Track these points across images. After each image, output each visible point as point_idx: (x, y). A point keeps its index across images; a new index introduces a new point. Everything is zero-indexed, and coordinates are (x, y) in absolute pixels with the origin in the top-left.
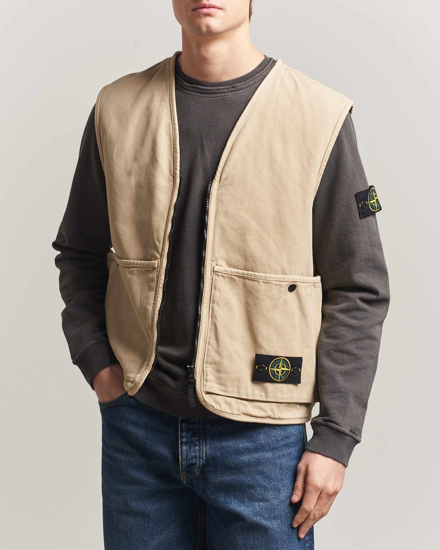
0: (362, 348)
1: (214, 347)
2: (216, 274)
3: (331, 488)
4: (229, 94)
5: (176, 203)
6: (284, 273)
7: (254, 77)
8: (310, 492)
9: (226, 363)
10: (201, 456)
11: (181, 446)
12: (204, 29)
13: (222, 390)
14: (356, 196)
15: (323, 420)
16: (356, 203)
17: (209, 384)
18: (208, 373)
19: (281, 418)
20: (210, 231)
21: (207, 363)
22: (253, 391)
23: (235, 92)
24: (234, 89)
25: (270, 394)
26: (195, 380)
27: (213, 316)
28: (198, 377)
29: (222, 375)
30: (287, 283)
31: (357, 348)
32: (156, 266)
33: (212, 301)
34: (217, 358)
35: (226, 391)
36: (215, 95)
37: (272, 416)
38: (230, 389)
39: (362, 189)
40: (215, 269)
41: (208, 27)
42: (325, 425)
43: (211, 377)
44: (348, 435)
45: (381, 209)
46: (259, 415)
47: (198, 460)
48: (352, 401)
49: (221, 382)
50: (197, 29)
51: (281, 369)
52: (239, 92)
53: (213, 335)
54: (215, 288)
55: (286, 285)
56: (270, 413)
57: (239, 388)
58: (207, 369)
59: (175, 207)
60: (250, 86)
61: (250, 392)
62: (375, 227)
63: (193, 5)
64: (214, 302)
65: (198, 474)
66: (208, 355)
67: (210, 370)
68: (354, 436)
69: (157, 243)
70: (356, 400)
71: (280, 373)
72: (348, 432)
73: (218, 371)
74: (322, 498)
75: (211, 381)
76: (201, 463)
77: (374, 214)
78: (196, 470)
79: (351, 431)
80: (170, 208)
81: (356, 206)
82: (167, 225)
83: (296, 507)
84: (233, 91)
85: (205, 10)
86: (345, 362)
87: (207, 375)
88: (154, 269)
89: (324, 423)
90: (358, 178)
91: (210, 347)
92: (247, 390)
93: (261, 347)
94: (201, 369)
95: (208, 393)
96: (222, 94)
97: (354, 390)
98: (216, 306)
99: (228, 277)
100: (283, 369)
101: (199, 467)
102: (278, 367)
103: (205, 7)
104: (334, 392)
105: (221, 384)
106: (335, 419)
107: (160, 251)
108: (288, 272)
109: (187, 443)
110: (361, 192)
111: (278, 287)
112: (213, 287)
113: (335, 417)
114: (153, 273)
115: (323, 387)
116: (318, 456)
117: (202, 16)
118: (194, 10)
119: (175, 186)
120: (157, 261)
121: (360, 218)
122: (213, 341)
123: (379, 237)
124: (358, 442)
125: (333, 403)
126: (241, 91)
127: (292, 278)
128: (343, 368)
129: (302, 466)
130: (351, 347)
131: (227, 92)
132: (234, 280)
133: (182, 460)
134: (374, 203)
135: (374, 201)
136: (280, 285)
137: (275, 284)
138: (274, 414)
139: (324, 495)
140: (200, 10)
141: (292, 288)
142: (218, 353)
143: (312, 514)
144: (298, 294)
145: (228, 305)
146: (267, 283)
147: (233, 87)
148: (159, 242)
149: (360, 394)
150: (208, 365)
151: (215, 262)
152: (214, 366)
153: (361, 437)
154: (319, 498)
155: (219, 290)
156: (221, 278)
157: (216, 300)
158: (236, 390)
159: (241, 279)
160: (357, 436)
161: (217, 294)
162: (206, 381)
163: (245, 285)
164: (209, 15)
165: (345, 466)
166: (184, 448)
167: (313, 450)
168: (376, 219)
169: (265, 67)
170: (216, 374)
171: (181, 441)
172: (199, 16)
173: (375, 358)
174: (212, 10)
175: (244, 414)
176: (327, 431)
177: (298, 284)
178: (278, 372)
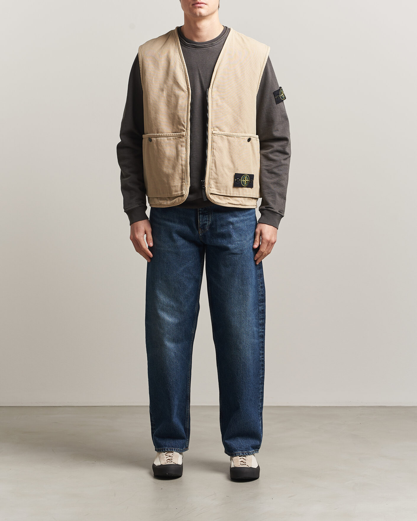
0: (281, 170)
1: (214, 171)
2: (214, 135)
3: (273, 240)
4: (210, 48)
5: (191, 103)
6: (245, 133)
7: (221, 38)
8: (264, 243)
9: (220, 178)
10: (209, 220)
11: (199, 215)
12: (198, 14)
13: (218, 192)
14: (274, 93)
15: (265, 207)
16: (274, 97)
17: (212, 189)
18: (212, 184)
19: (246, 205)
20: (210, 114)
21: (211, 179)
22: (233, 191)
23: (213, 47)
24: (212, 45)
25: (241, 193)
26: (205, 187)
27: (213, 155)
28: (206, 186)
29: (218, 185)
30: (247, 137)
31: (279, 170)
32: (184, 135)
33: (212, 148)
34: (216, 176)
35: (220, 193)
36: (203, 49)
37: (242, 204)
38: (222, 191)
39: (277, 89)
40: (213, 133)
41: (200, 13)
42: (266, 210)
43: (213, 186)
44: (278, 214)
45: (286, 98)
46: (236, 204)
47: (207, 222)
48: (277, 196)
49: (218, 188)
50: (195, 15)
51: (246, 181)
52: (215, 46)
53: (213, 165)
54: (214, 142)
55: (247, 138)
56: (241, 203)
57: (226, 191)
58: (211, 182)
59: (191, 105)
60: (219, 43)
61: (232, 192)
62: (283, 108)
63: (192, 3)
64: (213, 149)
65: (207, 230)
66: (211, 175)
67: (212, 182)
68: (281, 214)
69: (184, 123)
70: (280, 196)
71: (245, 182)
72: (278, 212)
73: (216, 183)
74: (269, 245)
75: (213, 188)
76: (209, 223)
77: (282, 101)
78: (207, 227)
79: (279, 211)
80: (188, 105)
81: (274, 98)
82: (188, 114)
83: (256, 251)
84: (211, 46)
85: (199, 5)
86: (273, 178)
87: (211, 185)
88: (183, 136)
89: (266, 208)
90: (275, 84)
91: (212, 171)
92: (230, 192)
93: (237, 170)
94: (208, 182)
95: (211, 194)
96: (207, 48)
97: (279, 192)
98: (214, 151)
99: (220, 136)
100: (247, 180)
101: (208, 225)
102: (245, 180)
103: (198, 3)
104: (269, 193)
105: (218, 189)
106: (271, 206)
107: (186, 127)
108: (247, 132)
109: (202, 214)
110: (276, 91)
111: (243, 140)
112: (213, 141)
113: (271, 205)
114: (183, 139)
115: (263, 191)
116: (266, 225)
117: (197, 8)
118: (193, 5)
119: (189, 94)
120: (185, 132)
121: (276, 104)
122: (214, 168)
123: (286, 112)
124: (283, 216)
125: (269, 199)
126: (216, 46)
127: (249, 135)
128: (272, 181)
129: (258, 230)
130: (276, 170)
131: (209, 47)
132: (223, 137)
133: (199, 222)
134: (282, 95)
135: (283, 94)
136: (244, 139)
137: (242, 138)
138: (243, 203)
139: (270, 244)
140: (196, 5)
141: (249, 140)
142: (216, 174)
143: (264, 253)
144: (251, 143)
145: (220, 150)
146: (238, 138)
147: (212, 44)
148: (185, 123)
149: (282, 193)
150: (211, 180)
151: (213, 129)
152: (214, 180)
153: (284, 214)
154: (268, 245)
155: (216, 143)
156: (216, 137)
157: (214, 148)
158: (225, 192)
159: (226, 137)
160: (282, 213)
161: (215, 144)
162: (211, 188)
163: (228, 140)
164: (201, 7)
165: (278, 229)
166: (201, 216)
167: (262, 222)
168: (284, 103)
169: (225, 33)
170: (215, 184)
171: (199, 213)
172: (195, 8)
173: (287, 174)
174: (202, 5)
175: (228, 203)
176: (267, 212)
177: (251, 138)
178: (244, 182)
